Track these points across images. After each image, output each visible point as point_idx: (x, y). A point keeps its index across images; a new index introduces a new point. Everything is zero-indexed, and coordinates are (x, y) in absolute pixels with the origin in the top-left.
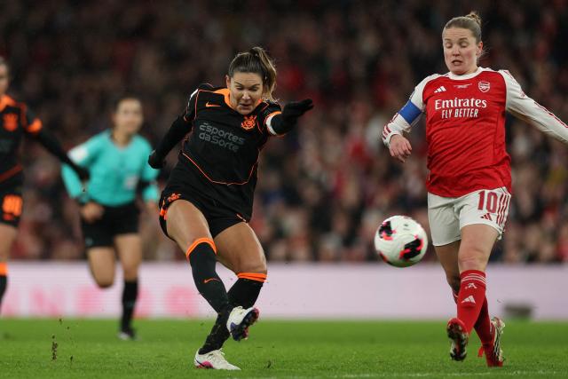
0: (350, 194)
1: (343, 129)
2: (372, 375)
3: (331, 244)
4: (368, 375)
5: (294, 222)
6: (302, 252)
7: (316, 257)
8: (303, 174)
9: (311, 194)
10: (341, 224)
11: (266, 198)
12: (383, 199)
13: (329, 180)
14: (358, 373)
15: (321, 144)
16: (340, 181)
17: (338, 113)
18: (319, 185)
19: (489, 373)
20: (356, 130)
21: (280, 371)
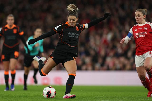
0: (103, 53)
1: (101, 36)
2: (109, 100)
3: (98, 66)
4: (107, 100)
5: (88, 60)
6: (90, 68)
7: (94, 69)
8: (90, 47)
9: (92, 53)
10: (100, 61)
11: (81, 54)
12: (112, 54)
13: (97, 49)
14: (105, 100)
15: (95, 40)
16: (100, 49)
17: (100, 31)
18: (94, 50)
19: (139, 100)
20: (104, 36)
21: (84, 99)
